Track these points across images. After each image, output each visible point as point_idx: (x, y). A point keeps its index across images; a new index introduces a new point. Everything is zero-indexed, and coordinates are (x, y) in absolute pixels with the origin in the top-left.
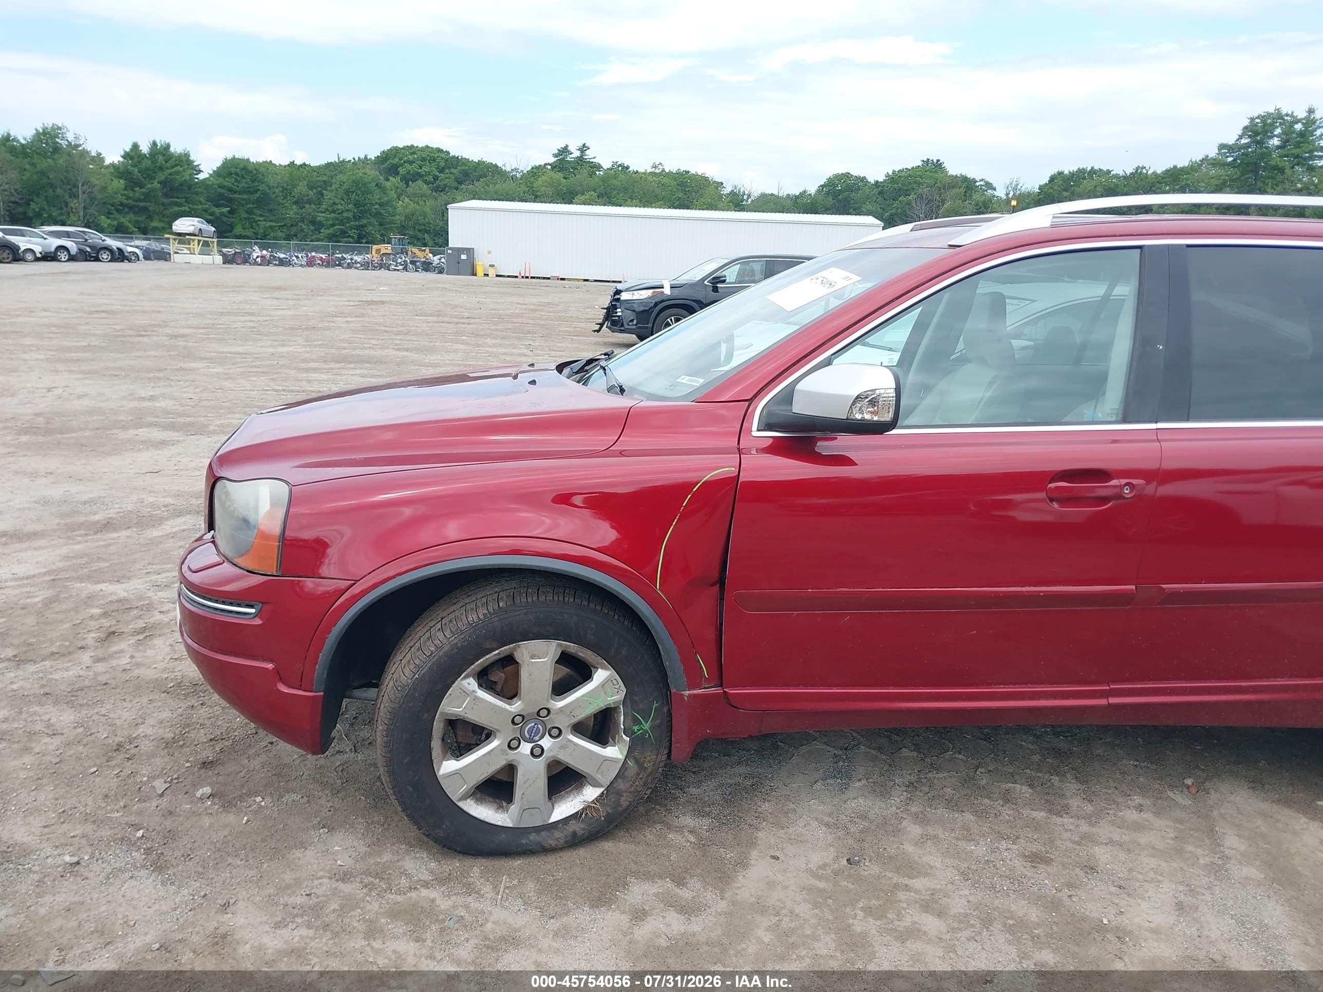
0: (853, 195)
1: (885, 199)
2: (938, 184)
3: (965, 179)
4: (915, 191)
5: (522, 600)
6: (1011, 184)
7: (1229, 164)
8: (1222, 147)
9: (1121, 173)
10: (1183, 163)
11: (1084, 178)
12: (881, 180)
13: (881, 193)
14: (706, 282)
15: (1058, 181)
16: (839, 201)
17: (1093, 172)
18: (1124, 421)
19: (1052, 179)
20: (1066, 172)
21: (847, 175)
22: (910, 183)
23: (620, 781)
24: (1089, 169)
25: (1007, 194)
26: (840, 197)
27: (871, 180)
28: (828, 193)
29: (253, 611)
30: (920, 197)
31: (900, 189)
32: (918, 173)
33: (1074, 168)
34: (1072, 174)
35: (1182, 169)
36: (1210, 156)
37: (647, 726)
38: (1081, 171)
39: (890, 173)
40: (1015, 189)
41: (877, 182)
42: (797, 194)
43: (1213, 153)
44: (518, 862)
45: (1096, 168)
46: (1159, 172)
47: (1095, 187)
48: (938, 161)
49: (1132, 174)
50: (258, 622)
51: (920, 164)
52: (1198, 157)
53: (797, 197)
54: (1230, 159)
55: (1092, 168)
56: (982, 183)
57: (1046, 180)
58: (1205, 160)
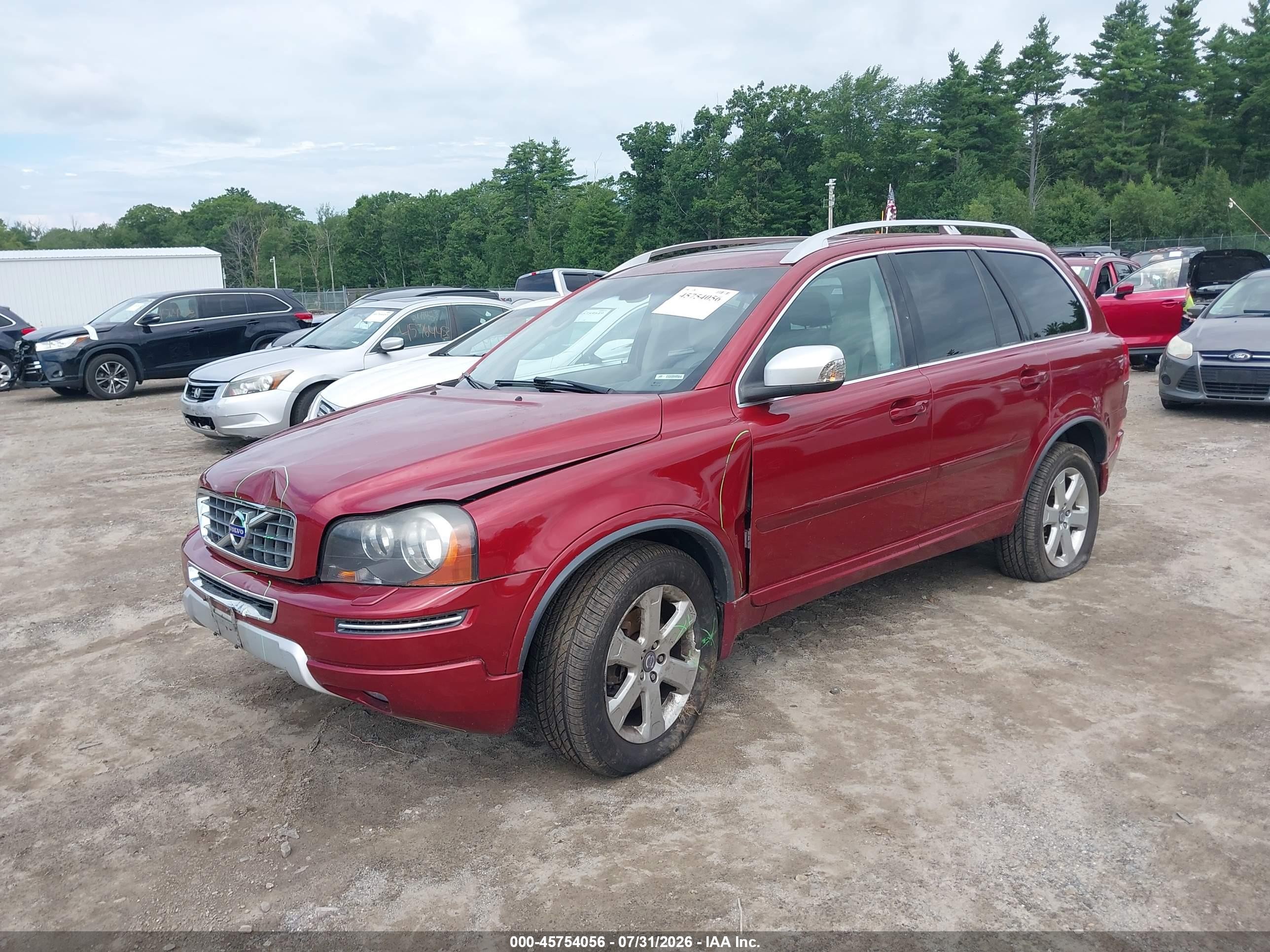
0: (161, 227)
1: (197, 229)
2: (250, 213)
3: (276, 206)
4: (228, 220)
5: (645, 557)
6: (322, 209)
7: (504, 186)
8: (496, 171)
9: (418, 196)
10: (466, 187)
11: (388, 202)
12: (188, 210)
13: (191, 223)
14: (135, 324)
15: (365, 204)
16: (145, 233)
17: (394, 196)
18: (907, 366)
19: (359, 203)
20: (370, 196)
21: (150, 207)
22: (221, 213)
23: (698, 684)
24: (390, 192)
25: (320, 219)
26: (147, 230)
27: (177, 210)
28: (131, 226)
29: (459, 618)
30: (234, 225)
31: (211, 219)
32: (227, 202)
33: (377, 193)
34: (376, 198)
35: (468, 191)
36: (487, 180)
37: (711, 636)
38: (383, 196)
39: (197, 203)
40: (326, 213)
41: (184, 213)
42: (96, 228)
43: (489, 177)
44: (659, 767)
45: (396, 192)
46: (449, 194)
47: (399, 209)
48: (243, 189)
49: (427, 196)
50: (463, 627)
51: (225, 193)
52: (478, 181)
53: (96, 232)
54: (503, 183)
55: (393, 192)
56: (290, 209)
57: (353, 204)
58: (483, 182)
